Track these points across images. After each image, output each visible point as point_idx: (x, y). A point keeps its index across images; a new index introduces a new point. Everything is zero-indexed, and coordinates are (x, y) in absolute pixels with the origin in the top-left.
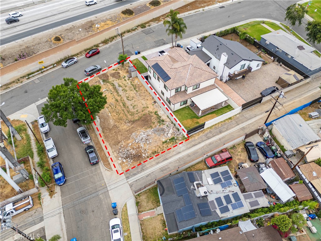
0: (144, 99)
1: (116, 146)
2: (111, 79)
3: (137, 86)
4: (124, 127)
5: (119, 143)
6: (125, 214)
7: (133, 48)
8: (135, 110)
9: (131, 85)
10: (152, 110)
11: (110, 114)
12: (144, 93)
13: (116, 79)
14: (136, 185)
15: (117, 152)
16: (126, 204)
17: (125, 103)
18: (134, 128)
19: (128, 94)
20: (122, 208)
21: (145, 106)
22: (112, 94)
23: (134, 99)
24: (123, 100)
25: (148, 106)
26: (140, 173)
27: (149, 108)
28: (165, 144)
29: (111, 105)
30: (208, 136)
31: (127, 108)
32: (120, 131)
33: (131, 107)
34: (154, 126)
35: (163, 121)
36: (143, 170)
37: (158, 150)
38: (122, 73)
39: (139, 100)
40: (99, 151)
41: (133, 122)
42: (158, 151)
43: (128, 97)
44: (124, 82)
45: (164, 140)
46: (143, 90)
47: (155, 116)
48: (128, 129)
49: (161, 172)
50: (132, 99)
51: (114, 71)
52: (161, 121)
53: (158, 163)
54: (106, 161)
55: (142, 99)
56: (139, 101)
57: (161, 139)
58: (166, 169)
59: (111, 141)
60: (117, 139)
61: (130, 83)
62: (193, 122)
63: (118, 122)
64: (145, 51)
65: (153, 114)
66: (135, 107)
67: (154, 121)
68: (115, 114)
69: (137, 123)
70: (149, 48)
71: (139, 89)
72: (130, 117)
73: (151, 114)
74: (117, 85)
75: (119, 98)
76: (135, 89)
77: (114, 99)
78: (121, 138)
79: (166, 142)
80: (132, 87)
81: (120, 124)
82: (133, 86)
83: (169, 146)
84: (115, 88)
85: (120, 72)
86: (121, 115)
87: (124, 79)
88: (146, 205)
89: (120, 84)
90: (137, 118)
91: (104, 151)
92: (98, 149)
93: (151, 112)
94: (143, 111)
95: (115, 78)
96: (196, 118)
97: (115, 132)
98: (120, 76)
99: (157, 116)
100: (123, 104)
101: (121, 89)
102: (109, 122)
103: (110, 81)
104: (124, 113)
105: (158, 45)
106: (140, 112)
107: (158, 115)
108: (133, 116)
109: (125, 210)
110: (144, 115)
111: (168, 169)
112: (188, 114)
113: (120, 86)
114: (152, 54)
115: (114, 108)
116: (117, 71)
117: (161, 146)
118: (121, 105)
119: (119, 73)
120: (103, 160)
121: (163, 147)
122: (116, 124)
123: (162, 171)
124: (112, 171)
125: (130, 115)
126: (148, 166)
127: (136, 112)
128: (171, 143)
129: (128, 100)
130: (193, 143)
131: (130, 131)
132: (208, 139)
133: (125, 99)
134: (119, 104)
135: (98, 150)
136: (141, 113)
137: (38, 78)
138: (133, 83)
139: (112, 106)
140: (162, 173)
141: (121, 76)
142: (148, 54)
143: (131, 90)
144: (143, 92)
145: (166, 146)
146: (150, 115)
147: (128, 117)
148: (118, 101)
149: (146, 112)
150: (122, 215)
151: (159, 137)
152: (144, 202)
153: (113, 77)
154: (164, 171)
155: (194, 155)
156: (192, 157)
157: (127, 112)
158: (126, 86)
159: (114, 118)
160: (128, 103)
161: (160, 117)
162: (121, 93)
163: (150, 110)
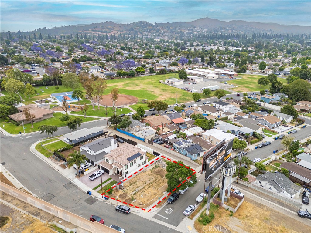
2: (129, 197)
7: (81, 199)
8: (153, 178)
9: (131, 186)
11: (162, 186)
13: (127, 194)
19: (141, 185)
22: (145, 191)
25: (147, 174)
31: (153, 181)
34: (161, 169)
38: (120, 193)
44: (129, 190)
51: (119, 198)
61: (130, 187)
68: (161, 184)
71: (134, 181)
72: (159, 178)
74: (134, 192)
75: (147, 187)
77: (149, 188)
84: (138, 192)
86: (160, 182)
87: (126, 191)
89: (131, 191)
90: (159, 176)
98: (124, 193)
103: (131, 197)
105: (73, 186)
107: (153, 169)
110: (155, 174)
115: (156, 186)
118: (152, 184)
127: (154, 177)
143: (136, 184)
144: (136, 179)
149: (152, 174)
153: (126, 197)
157: (156, 181)
158: (134, 188)
160: (148, 182)
161: (154, 167)
163: (150, 172)
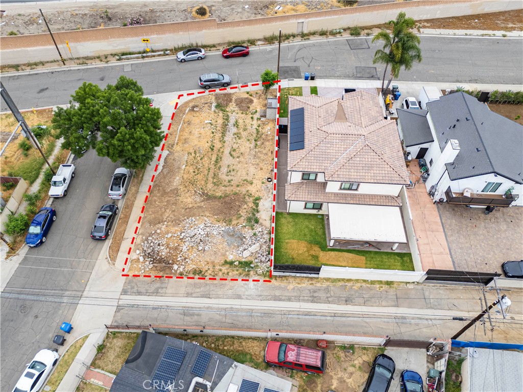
0: (258, 164)
1: (150, 225)
2: (232, 107)
3: (263, 136)
4: (188, 199)
5: (159, 223)
6: (73, 353)
7: (309, 66)
8: (230, 178)
9: (255, 132)
10: (254, 191)
11: (184, 166)
12: (266, 154)
13: (241, 110)
14: (127, 314)
15: (144, 238)
16: (87, 337)
17: (221, 158)
18: (200, 210)
19: (238, 145)
20: (78, 339)
21: (249, 179)
22: (213, 133)
23: (242, 159)
24: (223, 152)
25: (255, 181)
26: (149, 295)
27: (253, 185)
28: (228, 266)
29: (197, 152)
30: (315, 295)
31: (217, 168)
32: (175, 204)
33: (224, 170)
34: (234, 222)
35: (257, 221)
36: (156, 293)
37: (207, 271)
38: (257, 105)
39: (247, 164)
40: (120, 221)
41: (208, 197)
42: (206, 274)
43: (234, 150)
44: (248, 121)
45: (230, 258)
46: (267, 149)
47: (251, 205)
48: (190, 206)
49: (181, 314)
50: (238, 157)
51: (247, 96)
52: (253, 220)
53: (189, 295)
54: (118, 243)
55: (254, 163)
56: (246, 166)
57: (227, 253)
58: (193, 315)
59: (151, 213)
60: (161, 215)
61: (255, 126)
62: (308, 251)
63: (186, 187)
64: (326, 80)
65: (251, 199)
66: (232, 173)
67: (242, 212)
68: (192, 171)
69: (212, 204)
70: (338, 76)
71: (263, 143)
72: (210, 186)
73: (247, 197)
74: (232, 121)
75: (218, 145)
76: (255, 141)
77: (209, 144)
78: (168, 217)
79: (231, 263)
80: (255, 135)
81: (186, 191)
82: (258, 134)
83: (230, 274)
84: (225, 126)
85: (255, 100)
86: (200, 177)
87: (251, 116)
88: (112, 360)
89: (241, 121)
90: (219, 194)
91: (127, 225)
92: (122, 216)
93: (250, 195)
94: (238, 186)
95: (239, 107)
96: (320, 247)
97: (168, 201)
98: (249, 108)
99: (254, 207)
100: (217, 160)
101: (234, 130)
102: (172, 180)
103: (227, 110)
104: (208, 175)
105: (358, 75)
106: (232, 186)
107: (257, 205)
108: (216, 187)
109: (77, 348)
110: (236, 194)
111: (196, 317)
112: (311, 231)
113: (236, 124)
114: (336, 88)
115: (199, 158)
116: (251, 98)
117: (218, 267)
118: (214, 158)
119: (251, 101)
120: (114, 238)
121: (221, 270)
122: (179, 187)
123: (184, 315)
124: (112, 266)
125: (213, 183)
126: (169, 291)
127: (226, 183)
128: (237, 270)
129: (231, 155)
130: (277, 293)
131: (190, 212)
132: (313, 301)
133: (227, 151)
134: (210, 156)
135: (120, 219)
136: (232, 188)
137: (132, 64)
138: (260, 129)
139: (198, 155)
140: (181, 319)
141: (251, 109)
142: (327, 86)
143: (249, 140)
144: (264, 152)
145: (226, 271)
146: (245, 198)
147: (208, 185)
148: (212, 149)
149: (243, 190)
150: (67, 351)
151: (227, 248)
152: (113, 351)
153: (237, 105)
154: (187, 316)
155: (260, 319)
156: (253, 320)
157: (213, 175)
158: (245, 130)
159: (185, 176)
160: (227, 160)
161: (258, 212)
162: (229, 137)
163: (252, 189)
